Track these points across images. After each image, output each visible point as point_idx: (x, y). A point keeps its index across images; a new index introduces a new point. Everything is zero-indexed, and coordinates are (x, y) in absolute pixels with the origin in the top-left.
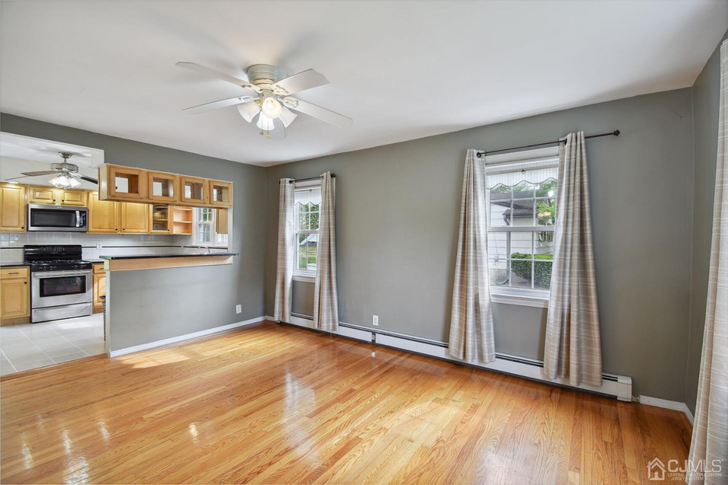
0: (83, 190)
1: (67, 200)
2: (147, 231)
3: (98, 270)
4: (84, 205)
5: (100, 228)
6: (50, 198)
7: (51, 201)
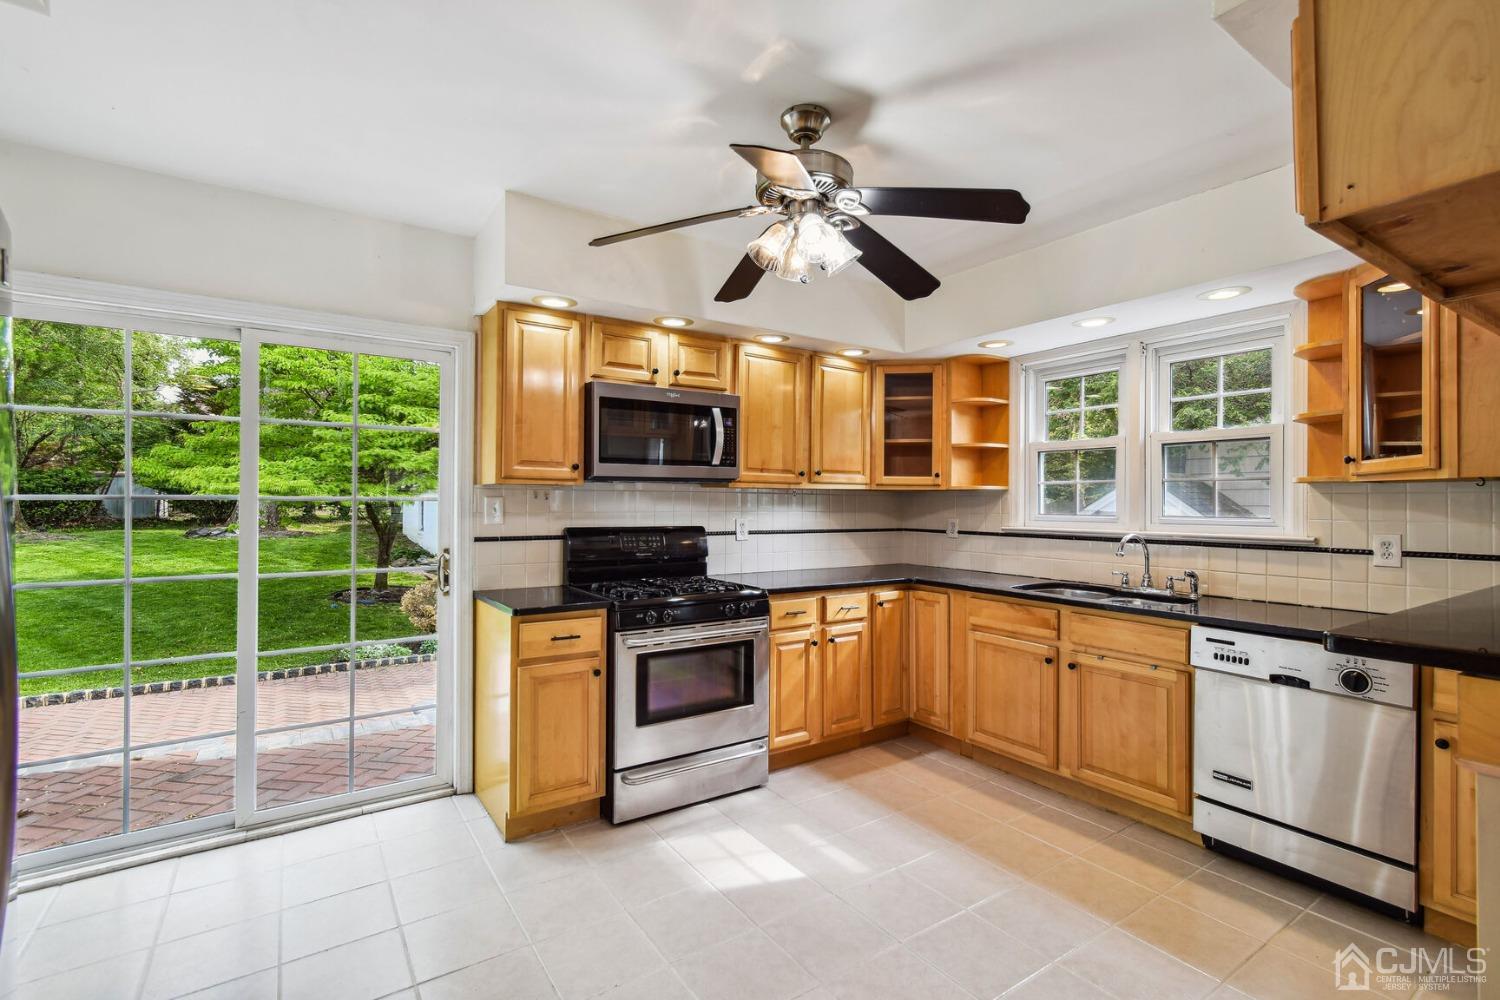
0: (723, 339)
1: (687, 373)
2: (868, 481)
3: (781, 618)
4: (725, 390)
5: (762, 470)
6: (644, 363)
7: (645, 375)
